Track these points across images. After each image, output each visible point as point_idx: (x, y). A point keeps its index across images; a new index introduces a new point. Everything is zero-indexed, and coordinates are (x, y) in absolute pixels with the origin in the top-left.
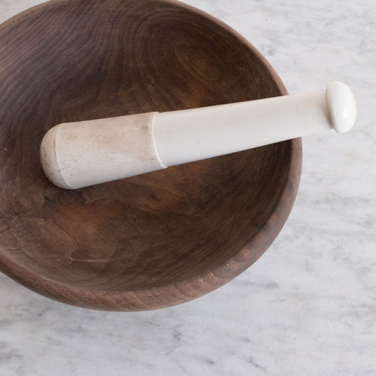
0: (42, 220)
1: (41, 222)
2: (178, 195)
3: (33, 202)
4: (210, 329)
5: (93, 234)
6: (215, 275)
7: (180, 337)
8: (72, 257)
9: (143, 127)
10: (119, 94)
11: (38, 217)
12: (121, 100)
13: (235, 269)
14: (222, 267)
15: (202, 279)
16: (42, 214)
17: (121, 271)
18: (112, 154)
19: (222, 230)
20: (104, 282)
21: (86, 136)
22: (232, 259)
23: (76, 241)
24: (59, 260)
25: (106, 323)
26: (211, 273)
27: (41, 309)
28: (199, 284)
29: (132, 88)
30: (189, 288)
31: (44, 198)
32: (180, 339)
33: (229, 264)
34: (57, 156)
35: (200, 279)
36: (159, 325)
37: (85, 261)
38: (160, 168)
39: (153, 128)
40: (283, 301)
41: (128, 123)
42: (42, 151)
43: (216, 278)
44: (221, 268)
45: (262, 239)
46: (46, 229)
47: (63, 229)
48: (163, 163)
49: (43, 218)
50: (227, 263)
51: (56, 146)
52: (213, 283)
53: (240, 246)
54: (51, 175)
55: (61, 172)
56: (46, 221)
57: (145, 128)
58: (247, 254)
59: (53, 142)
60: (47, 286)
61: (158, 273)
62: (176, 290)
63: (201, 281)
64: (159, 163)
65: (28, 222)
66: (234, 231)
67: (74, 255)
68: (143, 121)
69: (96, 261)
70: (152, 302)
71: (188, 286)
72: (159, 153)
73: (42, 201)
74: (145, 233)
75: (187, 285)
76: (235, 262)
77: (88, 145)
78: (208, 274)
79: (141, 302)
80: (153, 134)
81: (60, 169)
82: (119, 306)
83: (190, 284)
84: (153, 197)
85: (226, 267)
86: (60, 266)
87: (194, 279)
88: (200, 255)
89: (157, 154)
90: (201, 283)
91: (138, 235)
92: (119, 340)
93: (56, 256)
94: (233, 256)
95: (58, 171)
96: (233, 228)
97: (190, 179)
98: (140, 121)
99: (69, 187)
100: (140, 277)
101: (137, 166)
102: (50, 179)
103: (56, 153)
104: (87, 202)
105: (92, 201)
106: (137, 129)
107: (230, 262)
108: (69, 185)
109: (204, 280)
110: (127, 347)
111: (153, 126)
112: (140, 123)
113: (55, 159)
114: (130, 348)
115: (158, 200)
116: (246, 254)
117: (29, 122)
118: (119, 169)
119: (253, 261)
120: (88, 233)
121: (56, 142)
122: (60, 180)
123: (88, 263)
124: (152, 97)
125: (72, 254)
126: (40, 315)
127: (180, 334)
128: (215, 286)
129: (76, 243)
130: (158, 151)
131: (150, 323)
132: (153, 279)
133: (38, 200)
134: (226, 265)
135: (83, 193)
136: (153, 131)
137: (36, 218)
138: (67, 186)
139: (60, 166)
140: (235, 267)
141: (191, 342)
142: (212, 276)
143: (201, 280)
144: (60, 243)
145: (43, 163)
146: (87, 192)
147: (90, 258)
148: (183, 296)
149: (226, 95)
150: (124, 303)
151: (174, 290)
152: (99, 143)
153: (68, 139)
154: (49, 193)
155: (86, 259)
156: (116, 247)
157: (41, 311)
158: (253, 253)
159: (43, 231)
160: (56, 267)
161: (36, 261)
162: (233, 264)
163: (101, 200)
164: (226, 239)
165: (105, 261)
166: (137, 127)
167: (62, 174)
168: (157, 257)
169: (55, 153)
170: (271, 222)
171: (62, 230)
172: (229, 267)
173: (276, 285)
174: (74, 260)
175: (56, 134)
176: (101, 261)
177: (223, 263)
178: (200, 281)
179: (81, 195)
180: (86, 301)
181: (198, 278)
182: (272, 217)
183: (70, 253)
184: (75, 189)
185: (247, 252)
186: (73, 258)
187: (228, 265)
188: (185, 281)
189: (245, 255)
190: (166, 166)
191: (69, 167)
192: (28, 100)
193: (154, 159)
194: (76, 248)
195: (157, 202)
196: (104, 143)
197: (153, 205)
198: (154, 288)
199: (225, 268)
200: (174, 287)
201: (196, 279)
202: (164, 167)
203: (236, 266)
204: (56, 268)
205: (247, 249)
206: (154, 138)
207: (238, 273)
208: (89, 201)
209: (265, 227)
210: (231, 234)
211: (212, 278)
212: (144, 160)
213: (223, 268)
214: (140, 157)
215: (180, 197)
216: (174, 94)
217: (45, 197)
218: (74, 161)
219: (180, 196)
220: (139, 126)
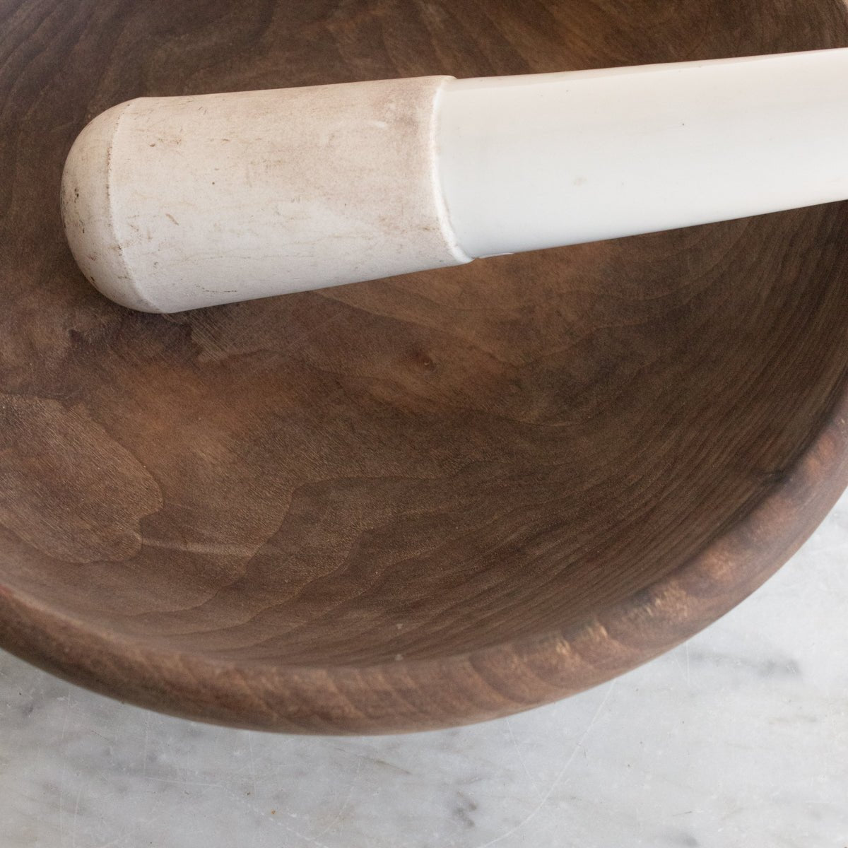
0: (55, 405)
1: (50, 410)
2: (498, 356)
3: (31, 345)
4: (573, 798)
5: (215, 462)
6: (614, 635)
7: (472, 816)
8: (141, 532)
9: (402, 119)
10: (331, 28)
11: (43, 396)
12: (338, 45)
13: (680, 619)
14: (639, 606)
15: (567, 644)
16: (59, 385)
17: (297, 590)
18: (293, 201)
19: (636, 480)
20: (237, 622)
21: (212, 140)
22: (674, 583)
23: (157, 480)
24: (95, 539)
25: (237, 754)
26: (597, 624)
27: (33, 690)
28: (554, 662)
29: (374, 10)
30: (519, 672)
31: (67, 335)
32: (471, 824)
33: (663, 597)
34: (112, 198)
35: (560, 644)
36: (407, 773)
37: (182, 548)
38: (448, 262)
39: (433, 126)
40: (813, 720)
41: (353, 105)
42: (68, 183)
43: (616, 644)
44: (636, 610)
45: (781, 520)
46: (65, 435)
47: (119, 440)
48: (457, 245)
49: (58, 398)
50: (656, 595)
51: (112, 166)
52: (604, 662)
53: (697, 538)
54: (90, 261)
55: (124, 251)
56: (68, 410)
57: (408, 124)
58: (725, 569)
59: (104, 151)
60: (34, 628)
61: (417, 605)
62: (476, 676)
63: (564, 651)
64: (446, 244)
65: (7, 409)
66: (675, 486)
67: (146, 526)
68: (402, 101)
69: (217, 550)
70: (390, 710)
71: (517, 663)
72: (448, 210)
73: (62, 344)
74: (383, 471)
75: (512, 662)
76: (684, 593)
77: (216, 169)
78: (590, 630)
79: (353, 710)
80: (432, 143)
81: (121, 241)
82: (275, 716)
83: (526, 660)
84: (417, 355)
85: (652, 611)
86: (97, 558)
87: (541, 642)
88: (559, 556)
89: (440, 211)
90: (561, 658)
91: (360, 475)
92: (273, 812)
93: (88, 527)
94: (678, 571)
95: (114, 249)
96: (673, 476)
97: (537, 307)
98: (391, 102)
99: (147, 304)
100: (356, 615)
101: (371, 248)
102: (88, 275)
103: (111, 191)
104: (202, 359)
105: (221, 355)
106: (382, 125)
107: (666, 594)
108: (148, 299)
109: (573, 647)
110: (298, 834)
111: (433, 117)
112: (393, 106)
113: (107, 209)
114: (308, 839)
115: (431, 366)
116: (721, 568)
117: (42, 93)
118: (312, 256)
119: (743, 590)
120: (201, 459)
121: (114, 153)
122: (120, 278)
123: (191, 555)
124: (434, 42)
125: (141, 522)
126: (28, 710)
127: (473, 807)
128: (608, 668)
129: (156, 486)
130: (446, 203)
131: (381, 763)
132: (399, 626)
133: (50, 339)
134: (651, 601)
135: (196, 330)
136: (432, 134)
137: (36, 398)
138: (141, 301)
139: (121, 232)
140: (682, 610)
141: (507, 835)
142: (602, 637)
143: (563, 649)
144: (107, 483)
145: (67, 220)
146: (208, 326)
147: (200, 540)
148: (498, 698)
149: (671, 48)
150: (292, 709)
151: (470, 676)
152: (252, 163)
153: (153, 146)
154: (84, 320)
155: (186, 543)
156: (285, 510)
157: (31, 698)
158: (744, 567)
159: (56, 441)
160: (83, 561)
161: (19, 540)
162: (678, 599)
163: (251, 354)
164: (648, 509)
165: (248, 553)
166: (379, 120)
167: (125, 260)
168: (417, 553)
169: (108, 188)
170: (812, 463)
171: (116, 443)
172: (662, 609)
173: (791, 668)
174: (146, 542)
175: (115, 128)
176: (233, 550)
177: (643, 594)
178: (558, 649)
179: (188, 334)
180: (164, 692)
181: (554, 637)
182: (818, 449)
183: (136, 518)
184: (170, 315)
185: (726, 561)
186: (143, 536)
187: (658, 602)
188: (507, 647)
189: (720, 573)
190: (466, 253)
191: (150, 238)
192: (44, 24)
193: (428, 228)
194: (157, 504)
195: (428, 373)
196: (267, 166)
197: (413, 382)
198: (399, 657)
199: (649, 610)
200: (467, 664)
201: (546, 644)
202: (461, 258)
203: (685, 607)
204: (81, 565)
205: (726, 553)
206: (433, 158)
207: (688, 630)
208: (212, 354)
209: (791, 480)
210: (665, 495)
211: (600, 643)
212: (396, 228)
213: (641, 610)
214: (384, 219)
215: (504, 364)
216: (506, 37)
217: (73, 334)
218: (168, 218)
219: (503, 360)
220: (388, 115)
